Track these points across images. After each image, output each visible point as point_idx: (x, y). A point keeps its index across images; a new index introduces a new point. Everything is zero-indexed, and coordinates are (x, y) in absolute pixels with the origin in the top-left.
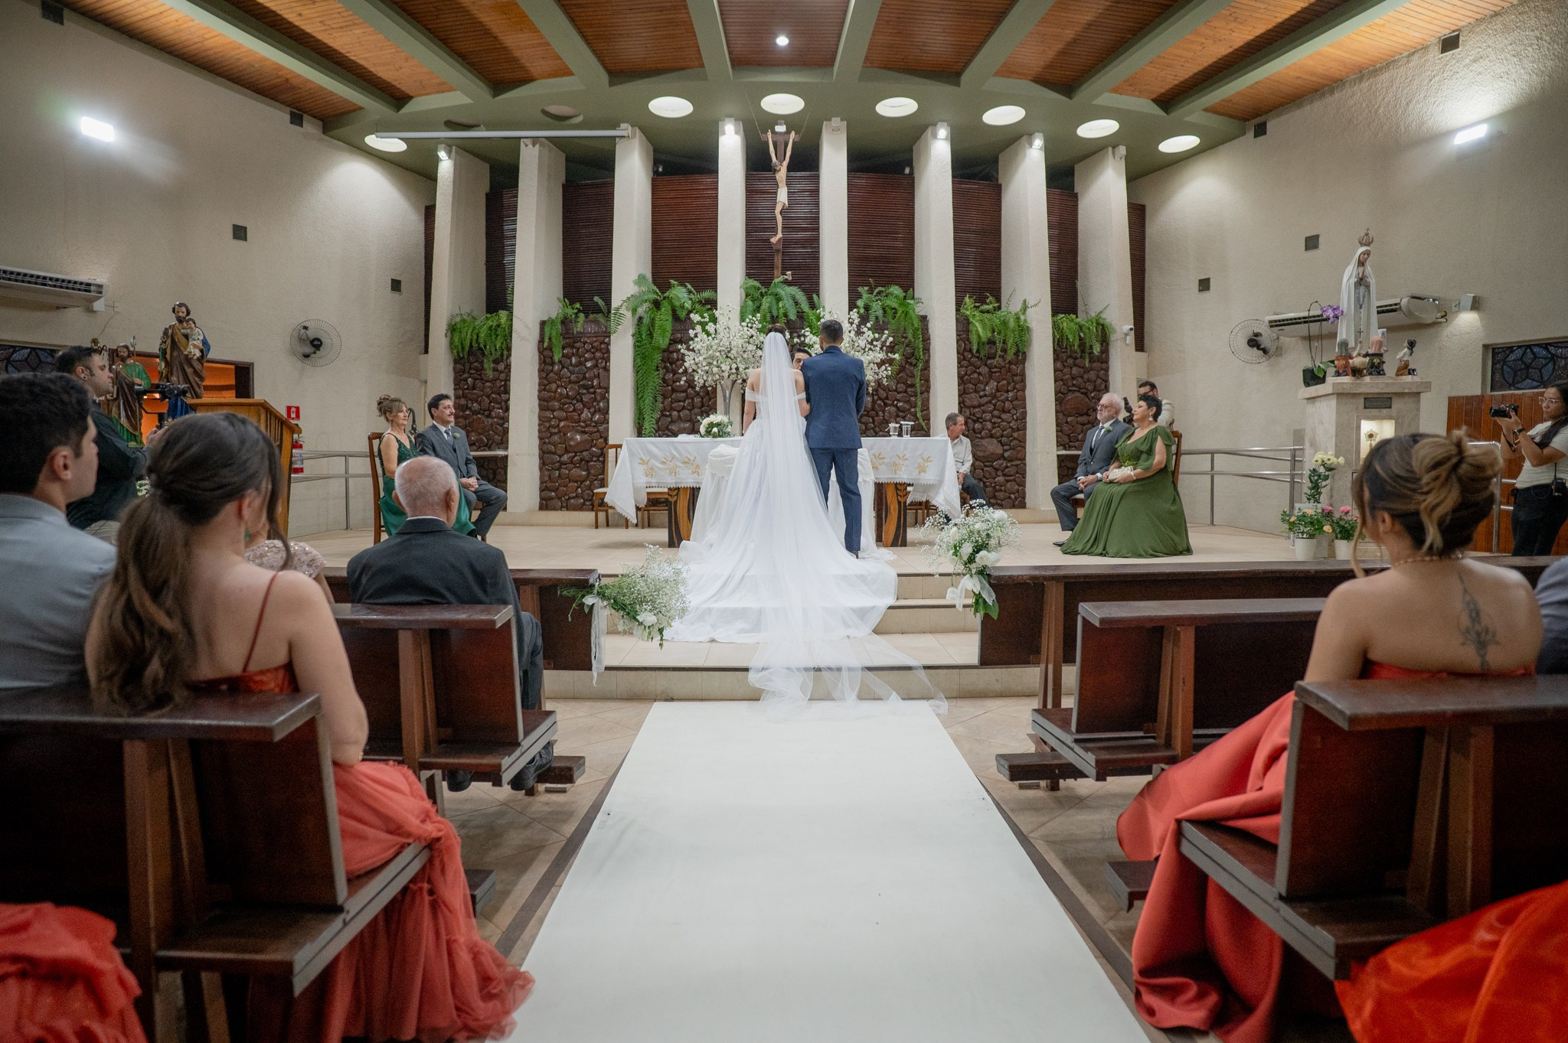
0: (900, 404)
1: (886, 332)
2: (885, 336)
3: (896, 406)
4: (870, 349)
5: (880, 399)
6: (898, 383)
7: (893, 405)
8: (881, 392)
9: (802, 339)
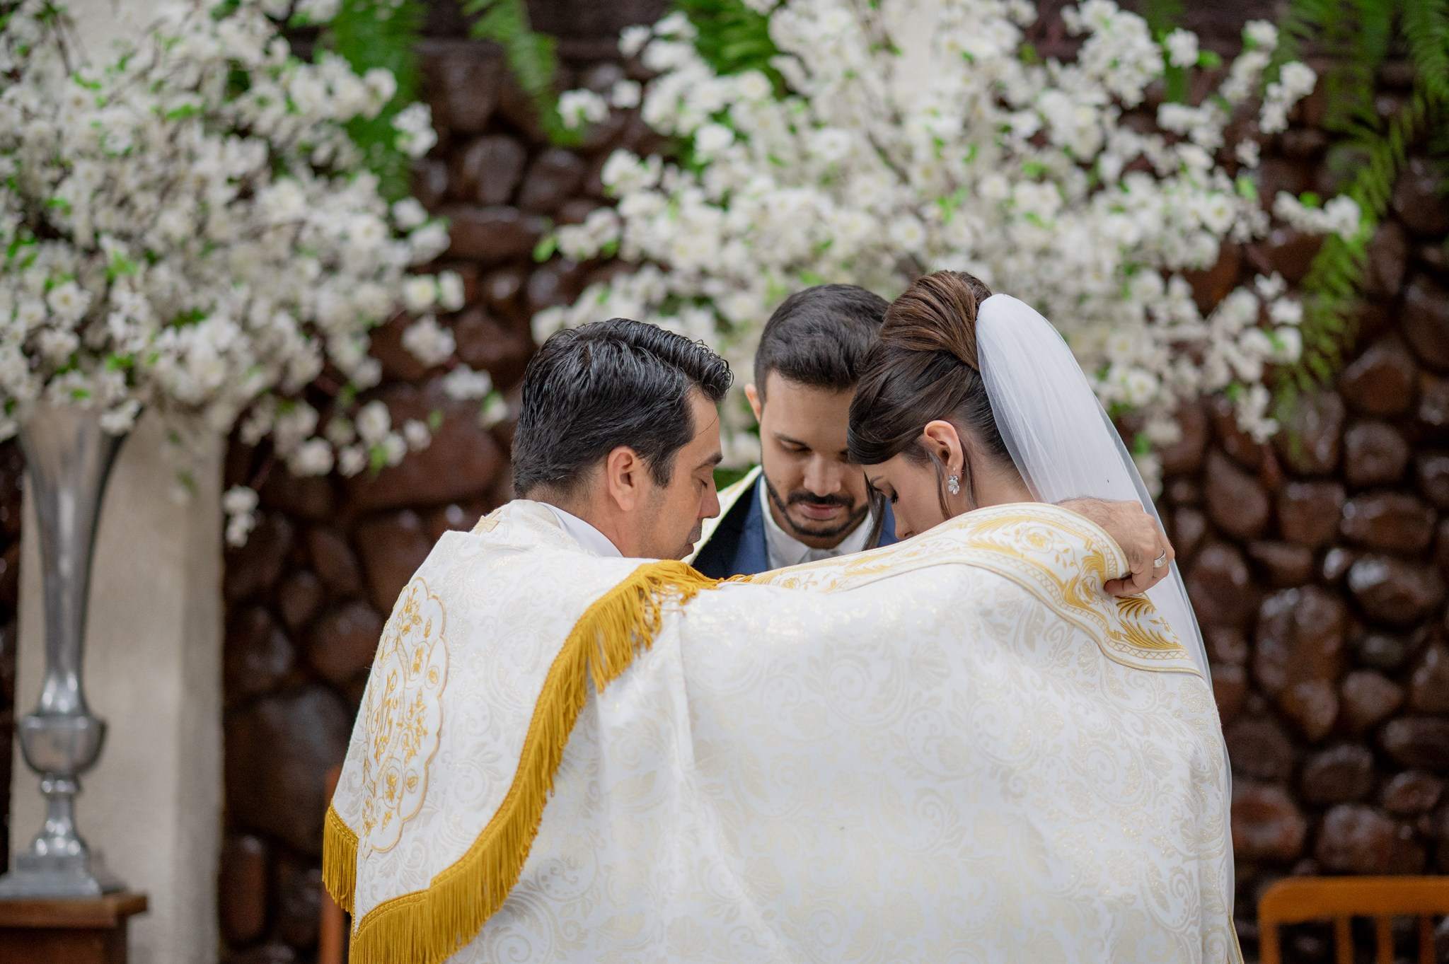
0: (1367, 575)
1: (1261, 32)
2: (1248, 65)
3: (1340, 587)
4: (1141, 164)
5: (1218, 533)
6: (1353, 414)
7: (1314, 578)
8: (1227, 480)
9: (626, 94)
